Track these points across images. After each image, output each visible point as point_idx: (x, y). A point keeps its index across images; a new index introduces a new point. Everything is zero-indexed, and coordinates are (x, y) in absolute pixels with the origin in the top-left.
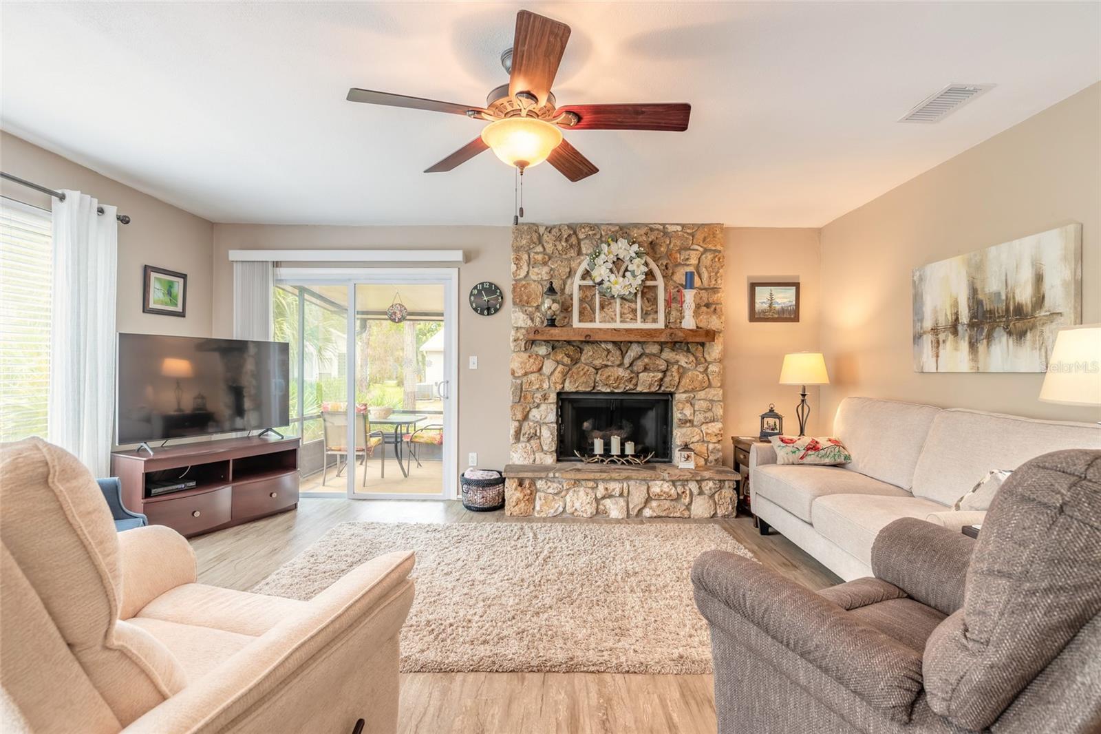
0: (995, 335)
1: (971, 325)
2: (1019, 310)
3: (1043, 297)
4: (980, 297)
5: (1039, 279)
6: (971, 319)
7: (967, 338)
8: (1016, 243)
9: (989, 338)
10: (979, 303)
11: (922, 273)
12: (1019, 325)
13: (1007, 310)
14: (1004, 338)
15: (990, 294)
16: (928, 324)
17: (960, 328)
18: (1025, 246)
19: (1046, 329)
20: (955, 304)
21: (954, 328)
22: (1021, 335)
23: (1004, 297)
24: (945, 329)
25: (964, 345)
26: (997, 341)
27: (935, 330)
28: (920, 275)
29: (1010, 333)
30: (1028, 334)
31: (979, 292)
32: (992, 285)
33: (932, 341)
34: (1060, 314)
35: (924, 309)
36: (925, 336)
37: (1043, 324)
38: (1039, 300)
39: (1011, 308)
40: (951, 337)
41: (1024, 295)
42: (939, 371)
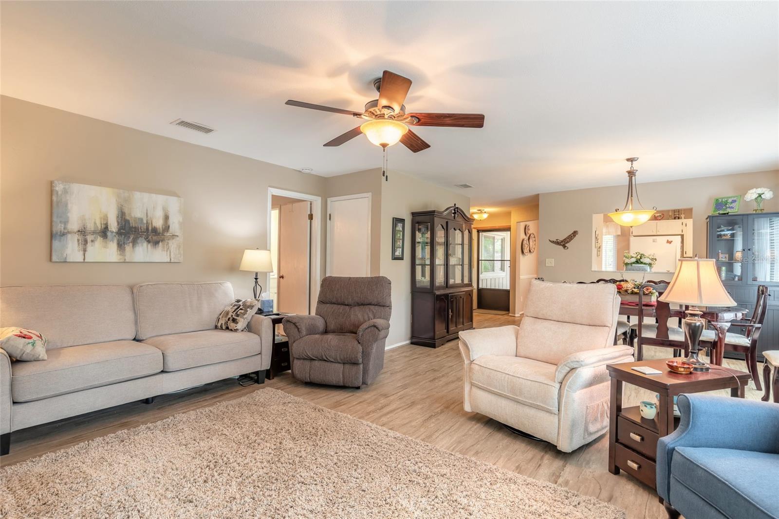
0: (139, 241)
1: (119, 233)
2: (155, 231)
3: (169, 227)
4: (128, 218)
5: (166, 218)
6: (119, 230)
7: (115, 241)
8: (154, 196)
9: (134, 243)
10: (127, 221)
11: (67, 187)
12: (155, 238)
13: (147, 229)
14: (145, 244)
15: (135, 218)
16: (74, 225)
17: (109, 234)
18: (160, 199)
19: (170, 242)
20: (106, 218)
21: (104, 232)
22: (156, 243)
23: (145, 222)
24: (94, 233)
25: (113, 246)
26: (140, 245)
27: (83, 232)
28: (64, 188)
29: (149, 242)
30: (160, 243)
31: (127, 214)
32: (137, 212)
33: (78, 240)
34: (177, 236)
35: (69, 215)
36: (69, 236)
37: (168, 239)
38: (167, 228)
39: (150, 228)
40: (99, 240)
41: (158, 223)
42: (85, 261)
